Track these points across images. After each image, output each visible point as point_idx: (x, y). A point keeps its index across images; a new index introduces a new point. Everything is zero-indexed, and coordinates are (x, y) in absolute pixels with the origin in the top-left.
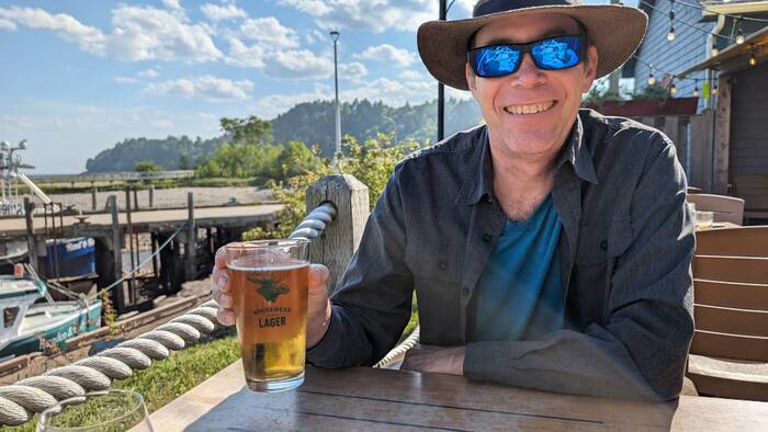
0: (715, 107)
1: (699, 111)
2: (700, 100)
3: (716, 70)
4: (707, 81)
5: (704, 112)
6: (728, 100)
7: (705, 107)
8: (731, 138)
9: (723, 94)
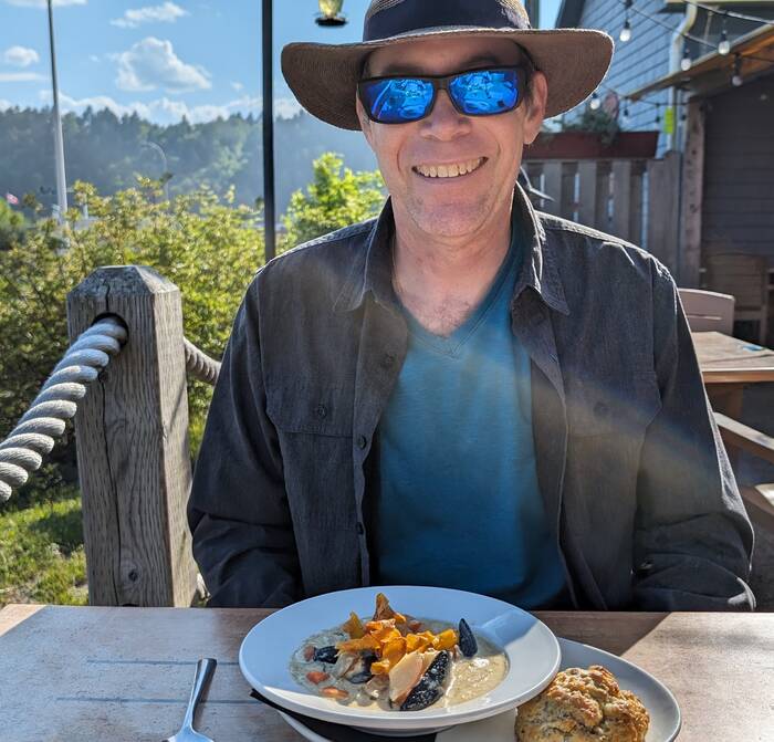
0: (683, 148)
1: (660, 153)
2: (661, 137)
3: (685, 90)
4: (670, 107)
5: (667, 154)
6: (700, 139)
7: (668, 148)
8: (705, 198)
9: (693, 129)
